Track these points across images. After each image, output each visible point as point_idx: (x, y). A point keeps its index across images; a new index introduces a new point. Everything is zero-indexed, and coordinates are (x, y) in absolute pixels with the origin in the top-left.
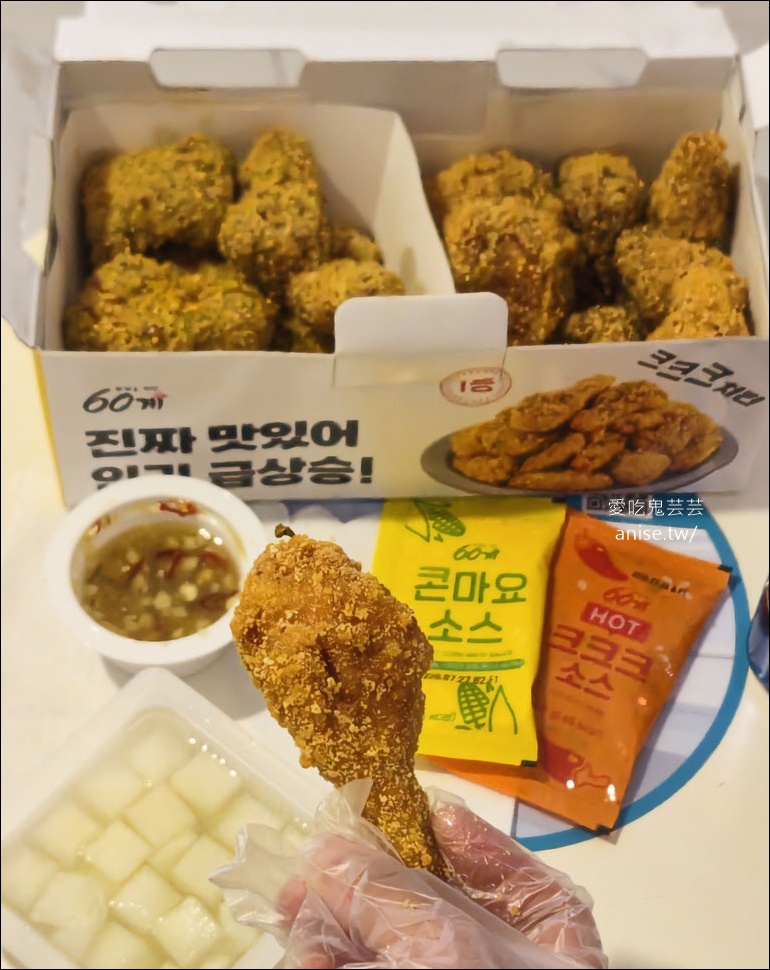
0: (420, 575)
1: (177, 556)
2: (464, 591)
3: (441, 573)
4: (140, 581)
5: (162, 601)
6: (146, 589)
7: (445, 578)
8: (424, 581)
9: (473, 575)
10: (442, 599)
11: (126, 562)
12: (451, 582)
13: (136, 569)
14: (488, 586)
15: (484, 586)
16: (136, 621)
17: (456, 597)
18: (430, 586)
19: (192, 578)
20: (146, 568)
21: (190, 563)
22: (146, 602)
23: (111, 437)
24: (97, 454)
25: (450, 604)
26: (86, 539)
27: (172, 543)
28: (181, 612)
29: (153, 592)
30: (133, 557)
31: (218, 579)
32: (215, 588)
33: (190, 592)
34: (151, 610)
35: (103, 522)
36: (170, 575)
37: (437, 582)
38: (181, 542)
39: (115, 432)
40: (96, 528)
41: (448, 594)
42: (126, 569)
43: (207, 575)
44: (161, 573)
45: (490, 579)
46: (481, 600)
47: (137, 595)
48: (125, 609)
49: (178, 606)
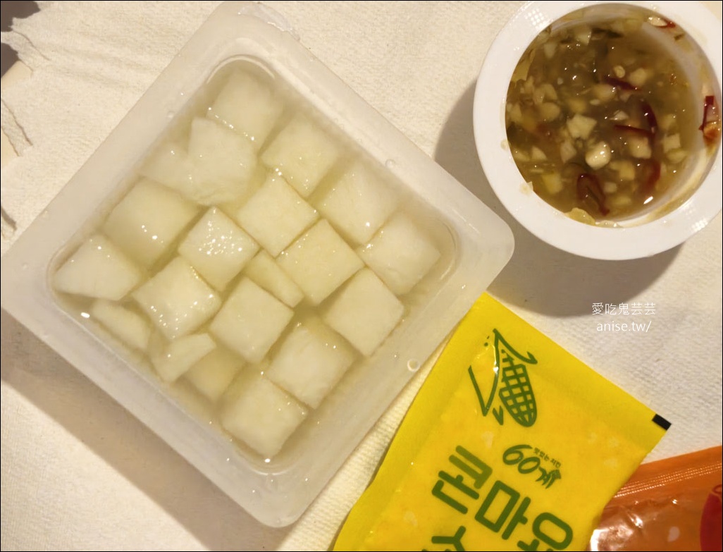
0: (453, 459)
1: (651, 131)
2: (493, 513)
3: (479, 471)
4: (606, 92)
5: (580, 126)
6: (595, 102)
7: (480, 480)
8: (454, 471)
9: (514, 495)
10: (463, 509)
11: (629, 70)
12: (484, 491)
13: (623, 85)
14: (524, 521)
15: (520, 518)
16: (547, 100)
17: (480, 517)
18: (458, 482)
19: (620, 155)
20: (626, 96)
21: (641, 148)
22: (578, 105)
25: (469, 520)
27: (668, 121)
28: (567, 151)
29: (592, 113)
30: (640, 77)
31: (624, 187)
32: (610, 188)
33: (599, 156)
34: (567, 114)
35: (675, 32)
36: (621, 127)
37: (469, 481)
38: (671, 132)
40: (663, 24)
41: (474, 506)
42: (620, 72)
43: (627, 172)
44: (619, 116)
45: (531, 513)
46: (506, 536)
47: (585, 92)
48: (560, 82)
49: (575, 147)
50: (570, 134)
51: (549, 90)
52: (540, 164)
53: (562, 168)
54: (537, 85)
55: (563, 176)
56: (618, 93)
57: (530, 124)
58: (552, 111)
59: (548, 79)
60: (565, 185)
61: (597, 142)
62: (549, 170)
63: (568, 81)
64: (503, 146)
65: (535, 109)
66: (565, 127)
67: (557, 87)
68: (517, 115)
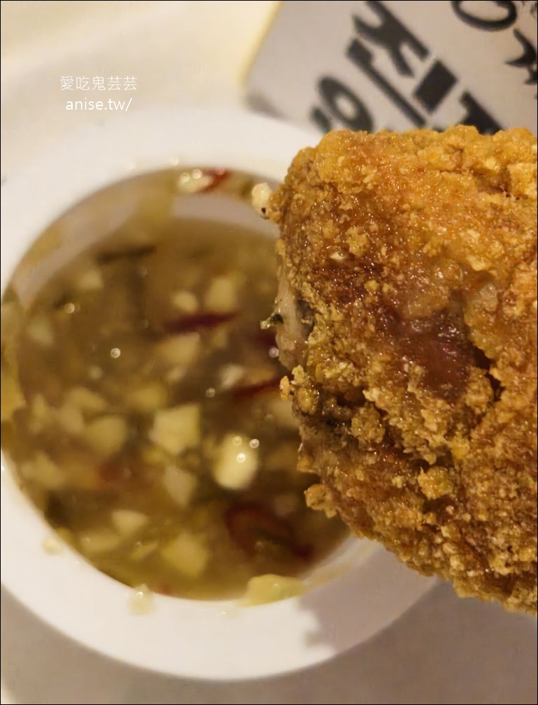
4: (183, 351)
5: (175, 428)
6: (176, 375)
11: (200, 291)
13: (204, 321)
16: (90, 417)
20: (220, 337)
22: (148, 397)
23: (407, 51)
24: (359, 55)
26: (166, 180)
28: (179, 485)
29: (182, 395)
30: (223, 294)
34: (140, 423)
35: (235, 184)
39: (422, 51)
40: (206, 181)
42: (186, 302)
44: (231, 376)
47: (147, 369)
48: (95, 373)
49: (189, 468)
50: (167, 454)
51: (82, 398)
52: (144, 536)
53: (186, 518)
54: (55, 402)
55: (195, 531)
56: (205, 342)
57: (83, 475)
58: (110, 433)
59: (71, 381)
60: (211, 546)
61: (220, 440)
62: (166, 537)
63: (109, 367)
64: (50, 551)
65: (78, 446)
66: (149, 444)
67: (94, 387)
68: (49, 473)
